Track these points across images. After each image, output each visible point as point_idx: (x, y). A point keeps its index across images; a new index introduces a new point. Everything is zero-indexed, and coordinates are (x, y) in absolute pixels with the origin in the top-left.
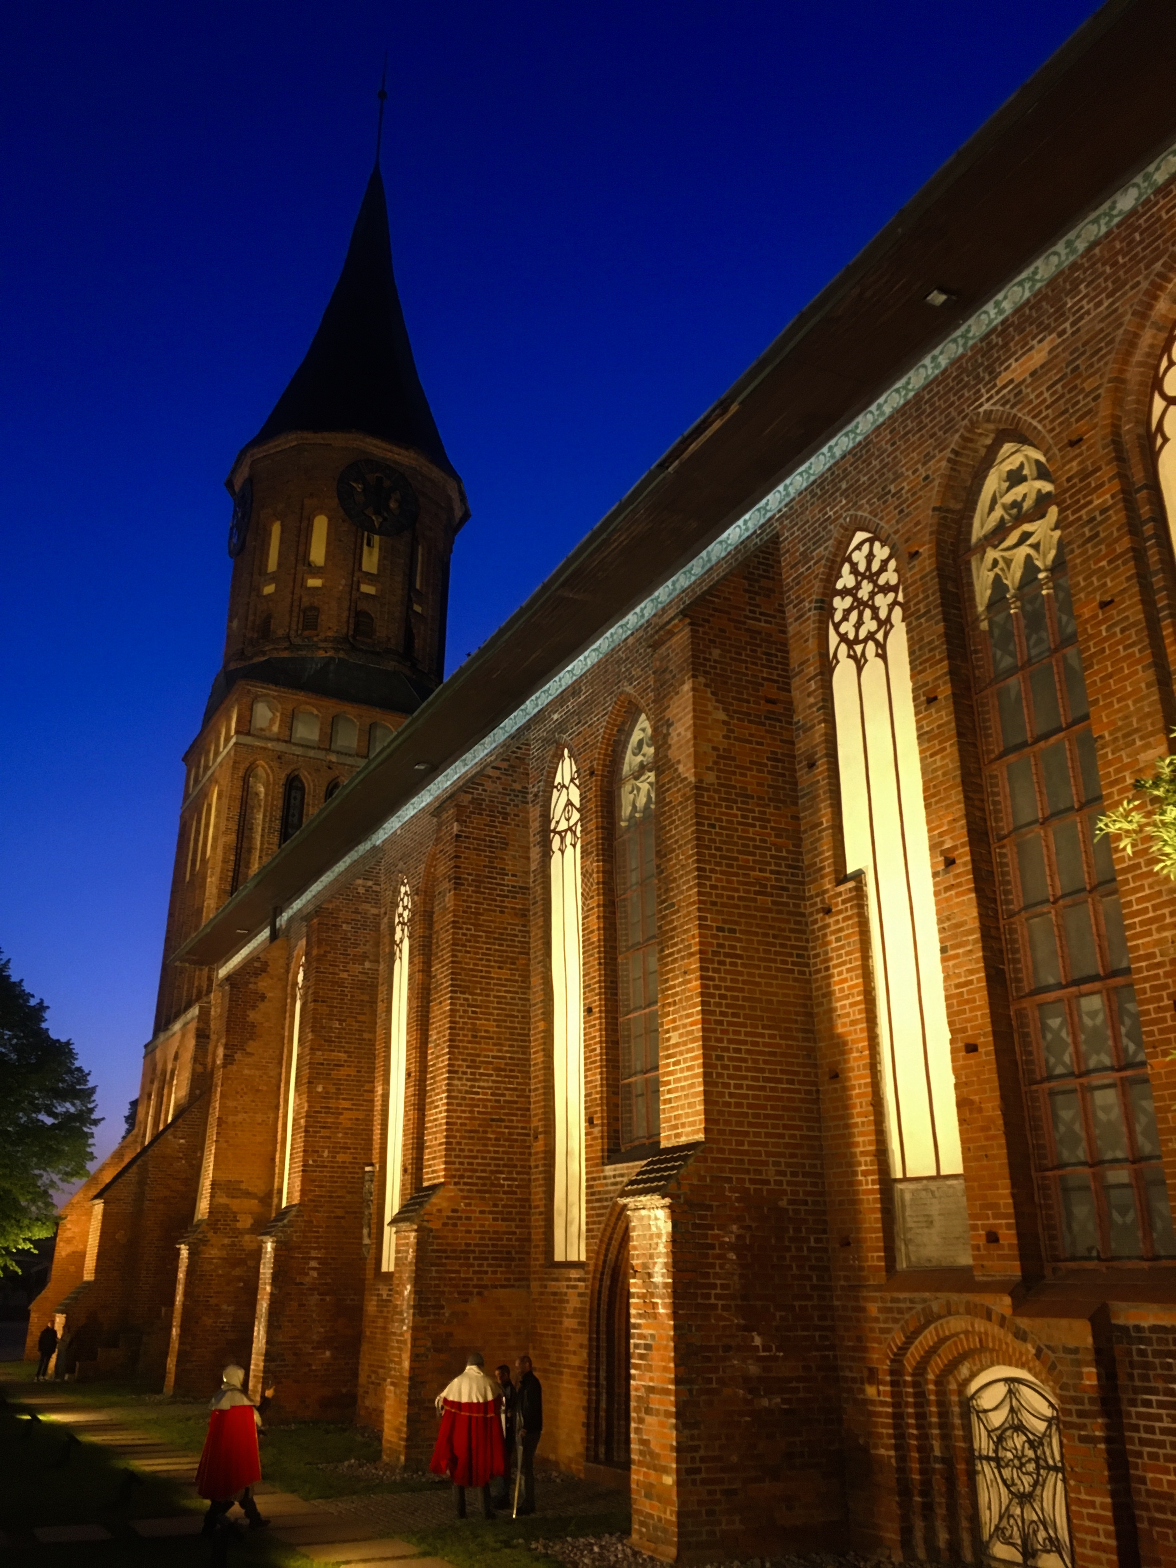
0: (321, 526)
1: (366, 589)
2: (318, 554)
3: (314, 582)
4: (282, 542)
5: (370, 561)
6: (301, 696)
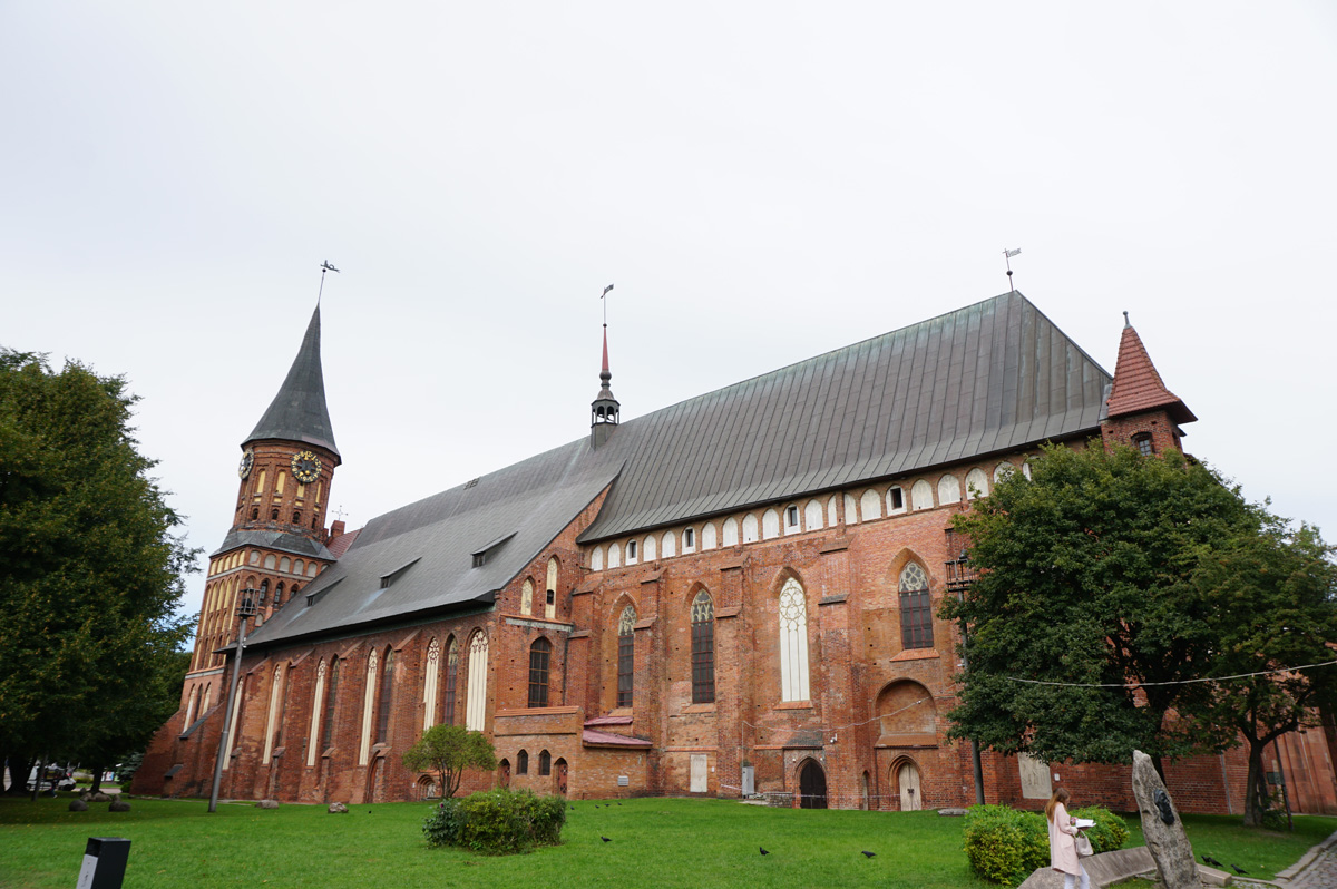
0: (282, 478)
1: (299, 504)
2: (280, 488)
4: (266, 482)
5: (301, 492)
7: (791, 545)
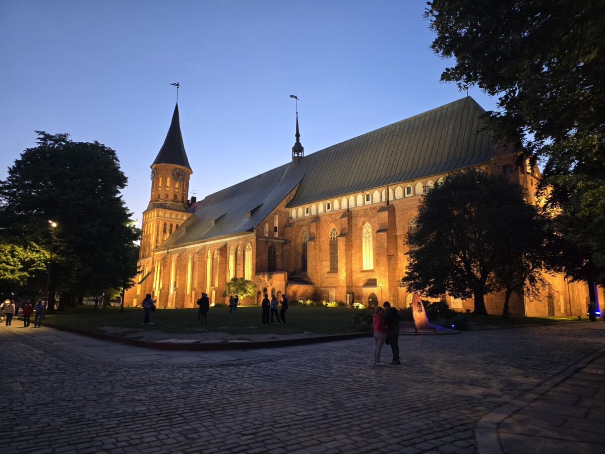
0: (169, 179)
1: (176, 191)
2: (168, 184)
3: (167, 189)
4: (162, 182)
5: (177, 186)
6: (166, 210)
7: (367, 209)
